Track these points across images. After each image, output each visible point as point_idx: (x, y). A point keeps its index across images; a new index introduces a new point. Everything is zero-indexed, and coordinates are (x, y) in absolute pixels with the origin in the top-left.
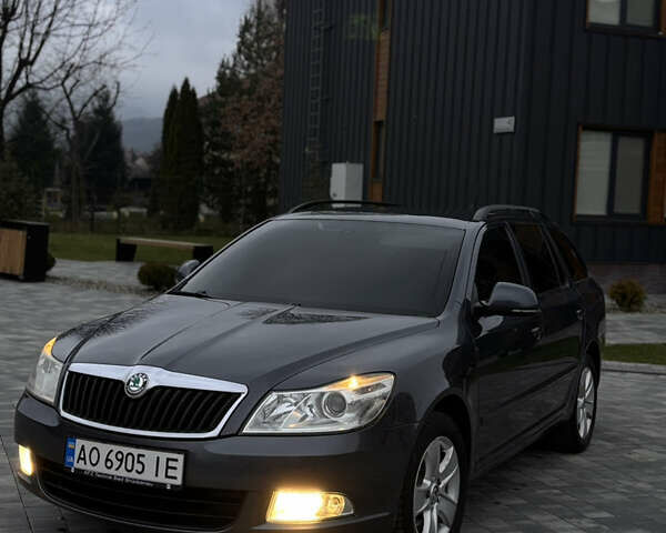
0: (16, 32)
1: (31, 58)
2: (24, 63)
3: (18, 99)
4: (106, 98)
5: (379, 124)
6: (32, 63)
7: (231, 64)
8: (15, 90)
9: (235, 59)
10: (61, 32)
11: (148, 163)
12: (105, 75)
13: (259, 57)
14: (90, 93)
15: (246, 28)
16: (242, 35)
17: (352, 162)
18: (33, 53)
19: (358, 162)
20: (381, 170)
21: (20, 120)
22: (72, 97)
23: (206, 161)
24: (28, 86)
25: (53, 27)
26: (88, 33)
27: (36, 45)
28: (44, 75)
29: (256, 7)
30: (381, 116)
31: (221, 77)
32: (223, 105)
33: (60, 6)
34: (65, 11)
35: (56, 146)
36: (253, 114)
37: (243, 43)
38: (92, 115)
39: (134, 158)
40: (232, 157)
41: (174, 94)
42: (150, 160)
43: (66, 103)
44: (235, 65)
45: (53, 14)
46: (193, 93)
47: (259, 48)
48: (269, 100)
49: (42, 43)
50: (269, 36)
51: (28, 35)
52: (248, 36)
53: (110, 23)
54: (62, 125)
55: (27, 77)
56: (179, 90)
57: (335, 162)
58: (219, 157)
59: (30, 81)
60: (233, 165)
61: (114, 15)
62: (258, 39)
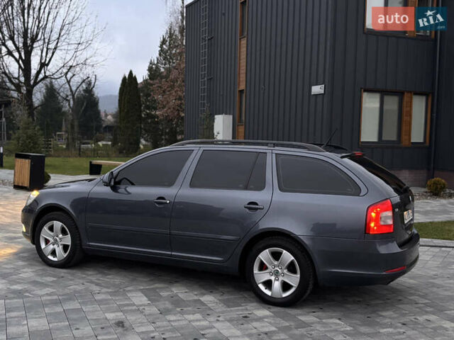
0: (38, 48)
1: (47, 62)
2: (43, 65)
3: (41, 85)
4: (90, 84)
5: (241, 92)
6: (47, 65)
7: (156, 62)
8: (39, 79)
9: (158, 59)
10: (63, 48)
11: (114, 118)
12: (88, 71)
13: (171, 58)
14: (81, 81)
15: (164, 42)
16: (161, 46)
17: (226, 114)
18: (48, 59)
19: (230, 114)
20: (243, 118)
21: (44, 97)
22: (71, 84)
23: (143, 116)
24: (46, 77)
25: (59, 44)
26: (77, 48)
27: (50, 55)
28: (54, 71)
29: (169, 30)
30: (242, 87)
31: (150, 69)
32: (152, 85)
33: (62, 34)
34: (65, 37)
35: (63, 109)
36: (168, 89)
37: (162, 51)
38: (82, 92)
39: (106, 115)
40: (157, 113)
41: (124, 79)
42: (114, 116)
43: (67, 86)
44: (158, 63)
45: (58, 39)
46: (135, 79)
47: (171, 53)
48: (177, 81)
49: (53, 53)
50: (176, 47)
51: (45, 49)
52: (164, 46)
53: (90, 42)
54: (66, 99)
55: (45, 73)
56: (127, 76)
57: (216, 114)
58: (150, 113)
59: (47, 75)
60: (158, 117)
61: (91, 38)
62: (170, 48)
